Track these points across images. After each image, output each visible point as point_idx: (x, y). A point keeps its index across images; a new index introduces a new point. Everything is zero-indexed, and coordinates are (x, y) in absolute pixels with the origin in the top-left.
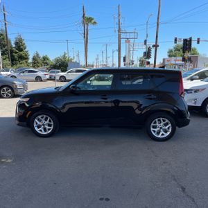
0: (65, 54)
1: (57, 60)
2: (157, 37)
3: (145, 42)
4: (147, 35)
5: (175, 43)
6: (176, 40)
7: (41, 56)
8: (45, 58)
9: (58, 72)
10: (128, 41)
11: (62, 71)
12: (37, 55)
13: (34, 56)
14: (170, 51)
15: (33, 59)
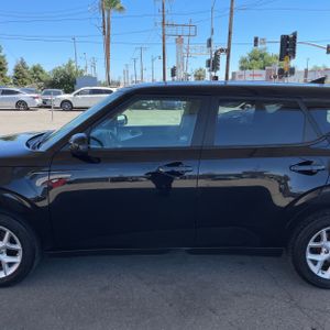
0: (70, 62)
1: (57, 73)
2: (230, 33)
3: (210, 42)
4: (212, 31)
5: (255, 45)
6: (256, 40)
7: (30, 65)
8: (36, 70)
9: (59, 94)
10: (179, 40)
11: (66, 92)
12: (23, 64)
13: (17, 66)
14: (243, 61)
15: (16, 71)
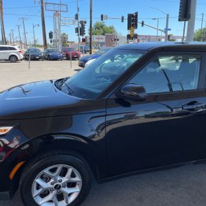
2: (91, 11)
3: (77, 16)
4: (78, 9)
5: (102, 20)
6: (102, 16)
